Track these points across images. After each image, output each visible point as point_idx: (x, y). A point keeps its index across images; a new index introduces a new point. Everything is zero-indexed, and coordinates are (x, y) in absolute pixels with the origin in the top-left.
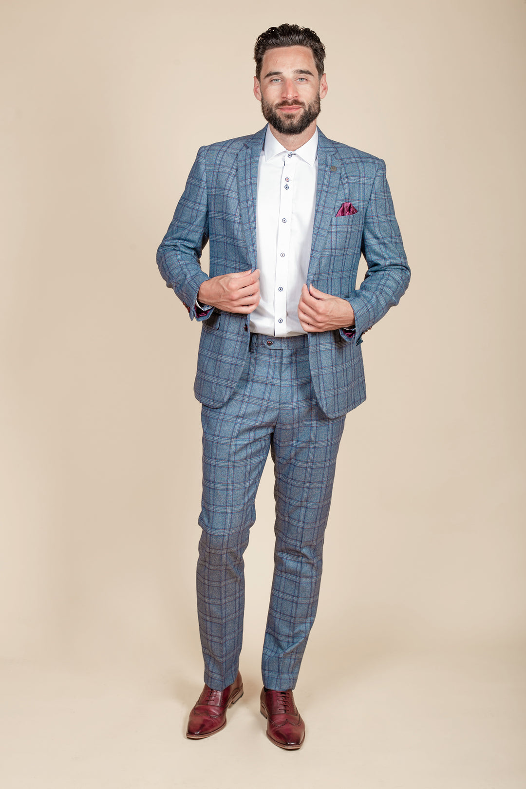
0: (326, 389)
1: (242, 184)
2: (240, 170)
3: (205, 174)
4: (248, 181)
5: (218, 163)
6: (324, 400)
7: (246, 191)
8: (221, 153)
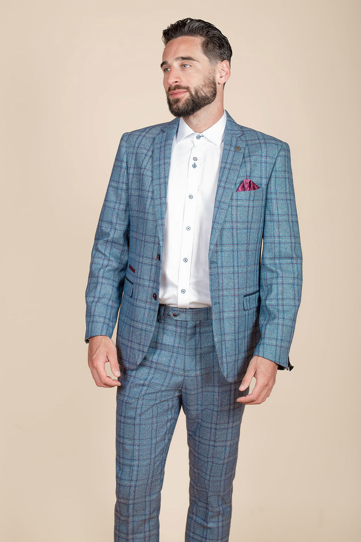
1: (156, 163)
2: (156, 151)
3: (125, 156)
4: (162, 161)
5: (137, 145)
6: (225, 365)
7: (159, 170)
8: (140, 138)
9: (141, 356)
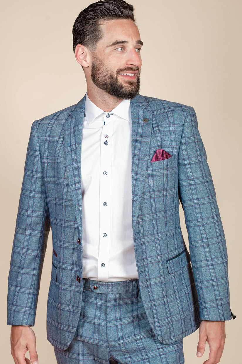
0: (160, 319)
1: (68, 149)
2: (67, 137)
3: (38, 145)
4: (73, 147)
5: (48, 134)
6: (158, 329)
7: (72, 156)
8: (50, 126)
9: (70, 337)
